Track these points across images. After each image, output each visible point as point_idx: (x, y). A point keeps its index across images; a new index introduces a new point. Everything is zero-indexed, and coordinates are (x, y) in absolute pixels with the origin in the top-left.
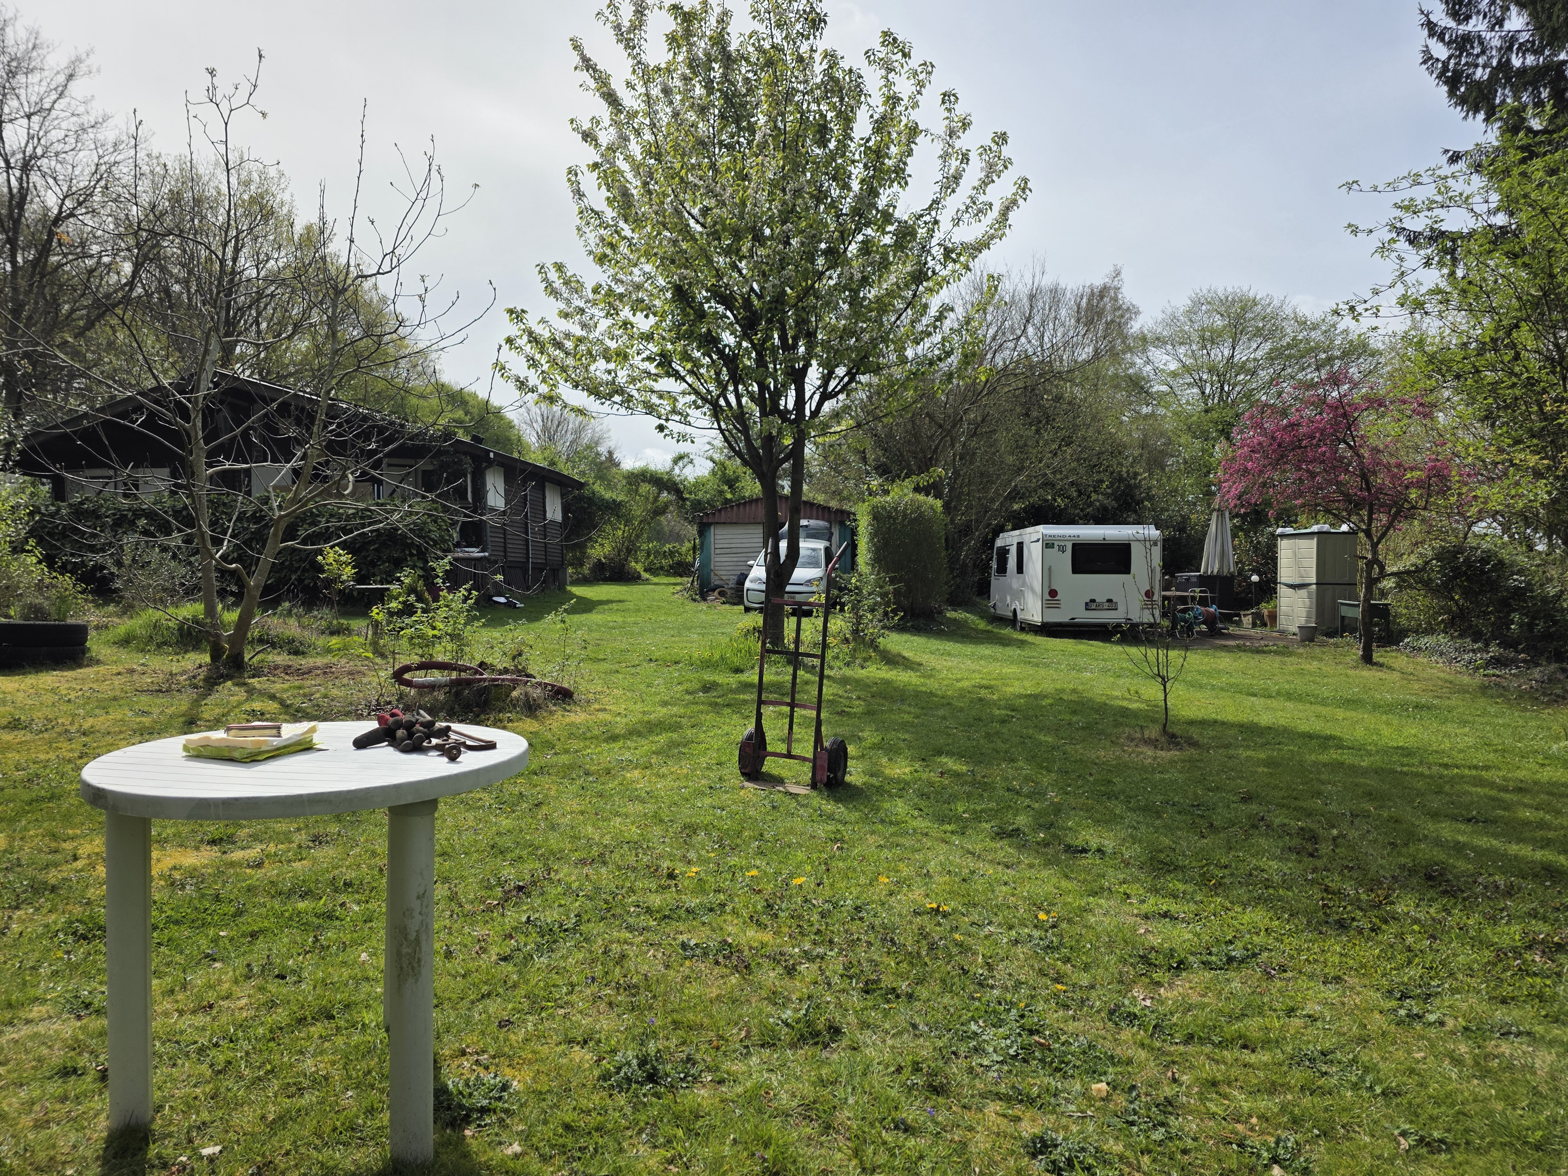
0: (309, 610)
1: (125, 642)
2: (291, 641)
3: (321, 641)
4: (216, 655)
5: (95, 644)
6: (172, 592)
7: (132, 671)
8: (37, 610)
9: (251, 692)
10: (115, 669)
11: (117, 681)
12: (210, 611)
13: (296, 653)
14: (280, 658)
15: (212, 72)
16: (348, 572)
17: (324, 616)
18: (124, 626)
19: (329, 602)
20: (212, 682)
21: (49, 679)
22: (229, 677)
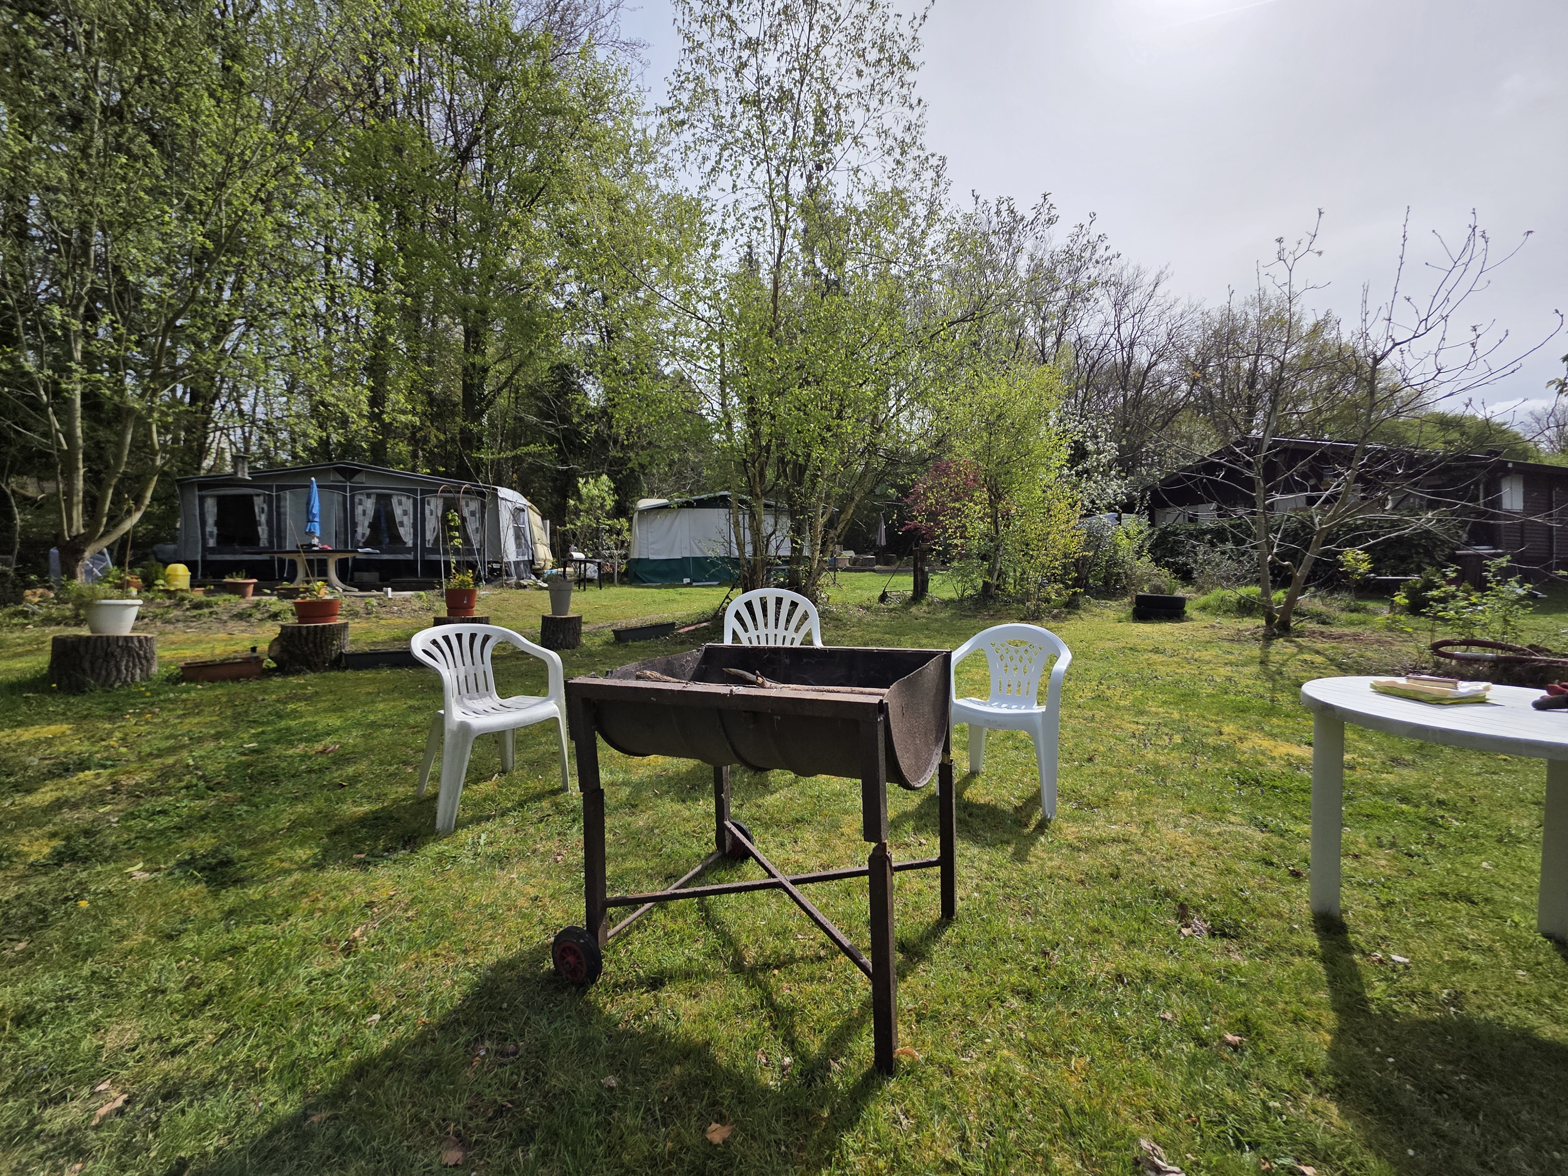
0: (1331, 593)
1: (1203, 608)
2: (1319, 615)
3: (1344, 616)
4: (1270, 620)
5: (1189, 609)
6: (1228, 579)
7: (1213, 627)
8: (1158, 589)
9: (1301, 648)
10: (1203, 624)
11: (1207, 632)
12: (1266, 593)
13: (1324, 623)
14: (1314, 626)
15: (1280, 241)
16: (1364, 567)
17: (1344, 598)
18: (1203, 599)
19: (1347, 588)
20: (1268, 638)
21: (1167, 627)
22: (1280, 636)
